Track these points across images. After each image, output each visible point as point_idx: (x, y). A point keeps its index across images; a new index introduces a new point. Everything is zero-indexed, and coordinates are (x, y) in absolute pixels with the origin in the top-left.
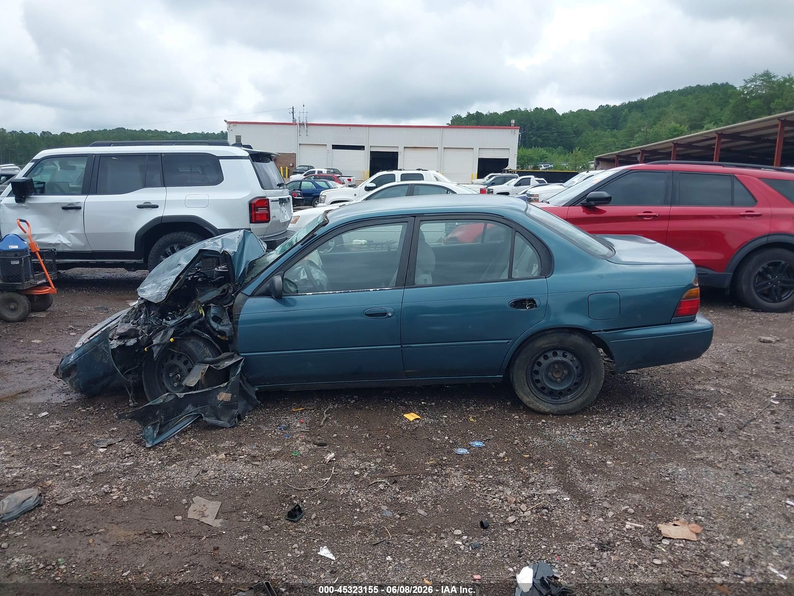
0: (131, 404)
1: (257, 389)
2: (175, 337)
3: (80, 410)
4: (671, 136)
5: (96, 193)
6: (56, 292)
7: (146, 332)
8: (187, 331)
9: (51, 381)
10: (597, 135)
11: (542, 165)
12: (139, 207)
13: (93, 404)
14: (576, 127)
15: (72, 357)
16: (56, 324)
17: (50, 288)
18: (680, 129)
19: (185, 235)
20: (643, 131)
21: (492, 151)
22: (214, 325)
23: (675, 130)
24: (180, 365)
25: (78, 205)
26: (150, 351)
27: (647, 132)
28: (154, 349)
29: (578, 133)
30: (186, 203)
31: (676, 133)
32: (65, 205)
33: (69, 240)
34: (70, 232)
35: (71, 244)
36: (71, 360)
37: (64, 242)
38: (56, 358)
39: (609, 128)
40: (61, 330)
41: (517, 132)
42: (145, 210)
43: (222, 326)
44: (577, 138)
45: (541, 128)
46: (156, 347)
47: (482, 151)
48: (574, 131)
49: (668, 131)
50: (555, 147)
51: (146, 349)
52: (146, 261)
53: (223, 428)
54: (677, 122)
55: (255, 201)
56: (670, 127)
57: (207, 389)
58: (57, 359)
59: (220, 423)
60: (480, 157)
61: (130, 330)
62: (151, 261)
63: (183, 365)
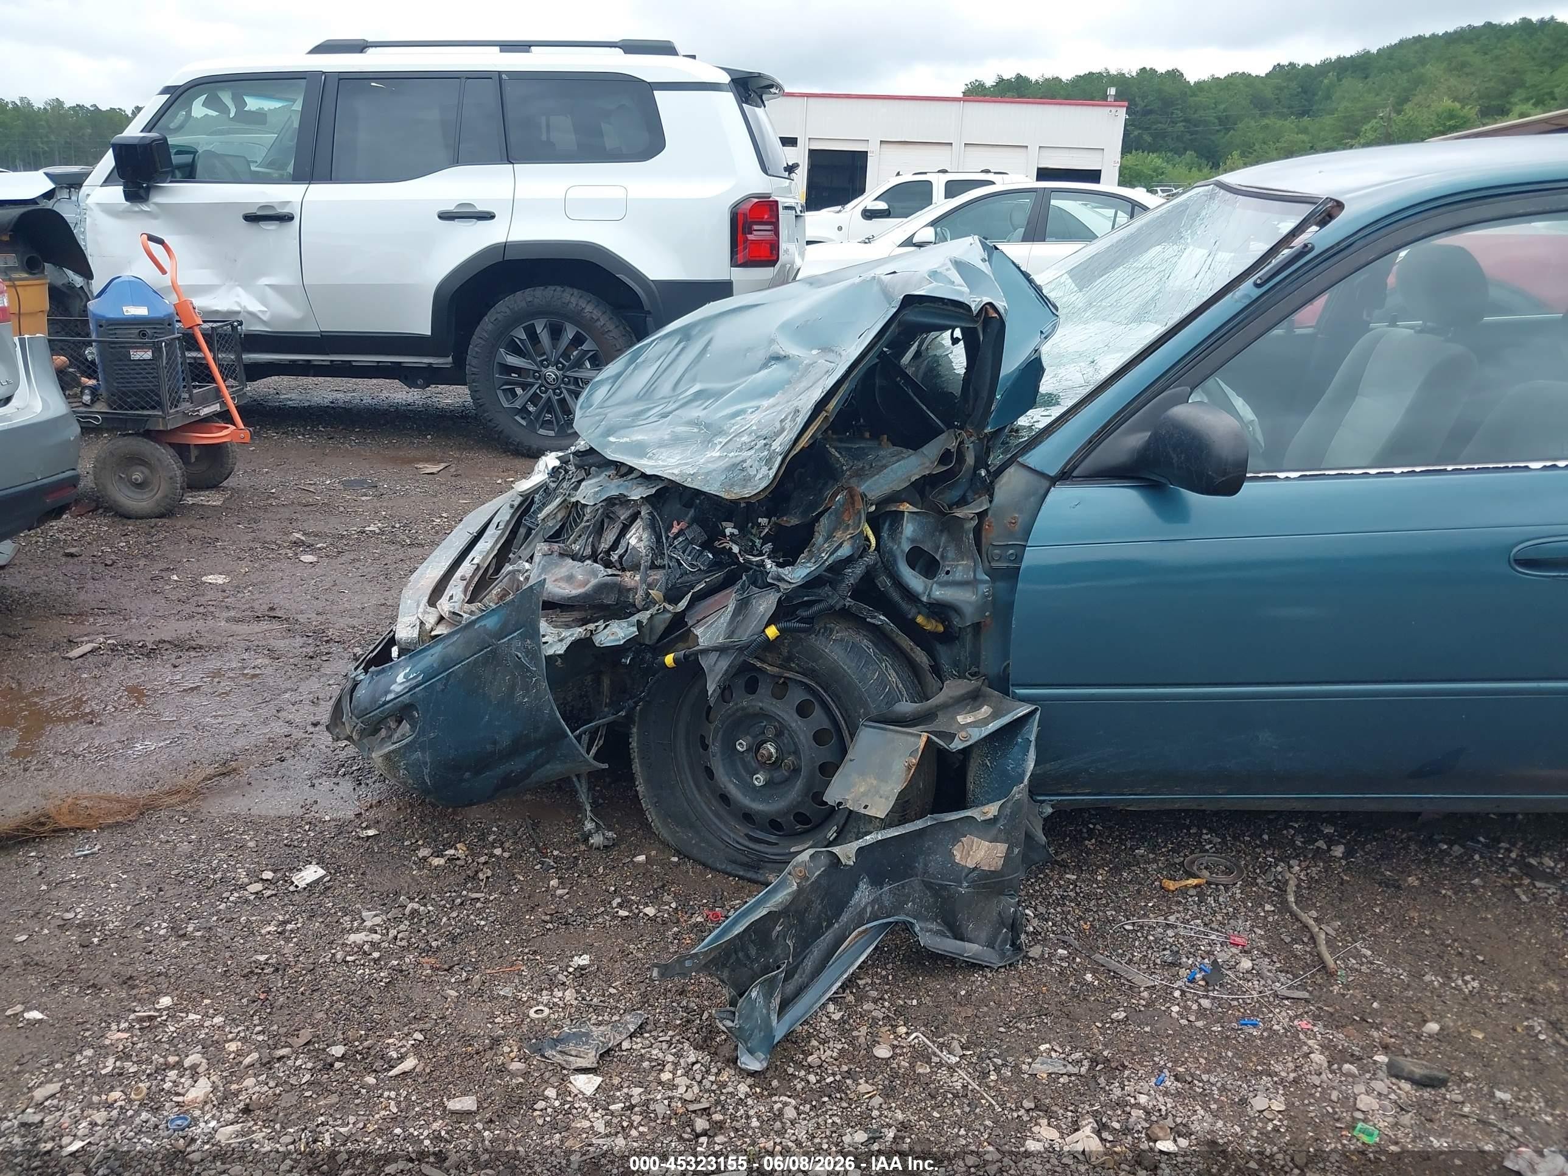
0: (596, 840)
1: (1050, 810)
2: (780, 625)
3: (425, 859)
4: (1441, 128)
5: (329, 178)
6: (247, 440)
7: (661, 595)
8: (832, 602)
9: (289, 723)
10: (1267, 127)
11: (1158, 189)
12: (445, 216)
13: (460, 833)
14: (1225, 110)
15: (400, 678)
16: (254, 526)
17: (232, 427)
18: (1462, 114)
19: (565, 294)
20: (1382, 118)
21: (1066, 153)
22: (914, 581)
23: (1451, 115)
24: (786, 717)
25: (286, 210)
26: (691, 668)
27: (1390, 119)
28: (705, 662)
29: (1226, 123)
30: (566, 208)
31: (1452, 123)
32: (253, 210)
33: (263, 302)
34: (265, 281)
35: (268, 314)
36: (397, 688)
37: (251, 308)
38: (284, 638)
39: (1292, 114)
40: (274, 547)
41: (1122, 114)
42: (456, 223)
43: (943, 584)
44: (1226, 134)
45: (1150, 112)
46: (714, 656)
47: (1044, 152)
48: (1219, 118)
49: (1434, 117)
50: (1179, 152)
51: (669, 659)
52: (460, 362)
53: (982, 967)
54: (1455, 99)
55: (748, 206)
56: (1440, 110)
57: (919, 824)
58: (287, 641)
59: (972, 949)
60: (1041, 166)
61: (601, 588)
62: (474, 362)
63: (796, 716)
